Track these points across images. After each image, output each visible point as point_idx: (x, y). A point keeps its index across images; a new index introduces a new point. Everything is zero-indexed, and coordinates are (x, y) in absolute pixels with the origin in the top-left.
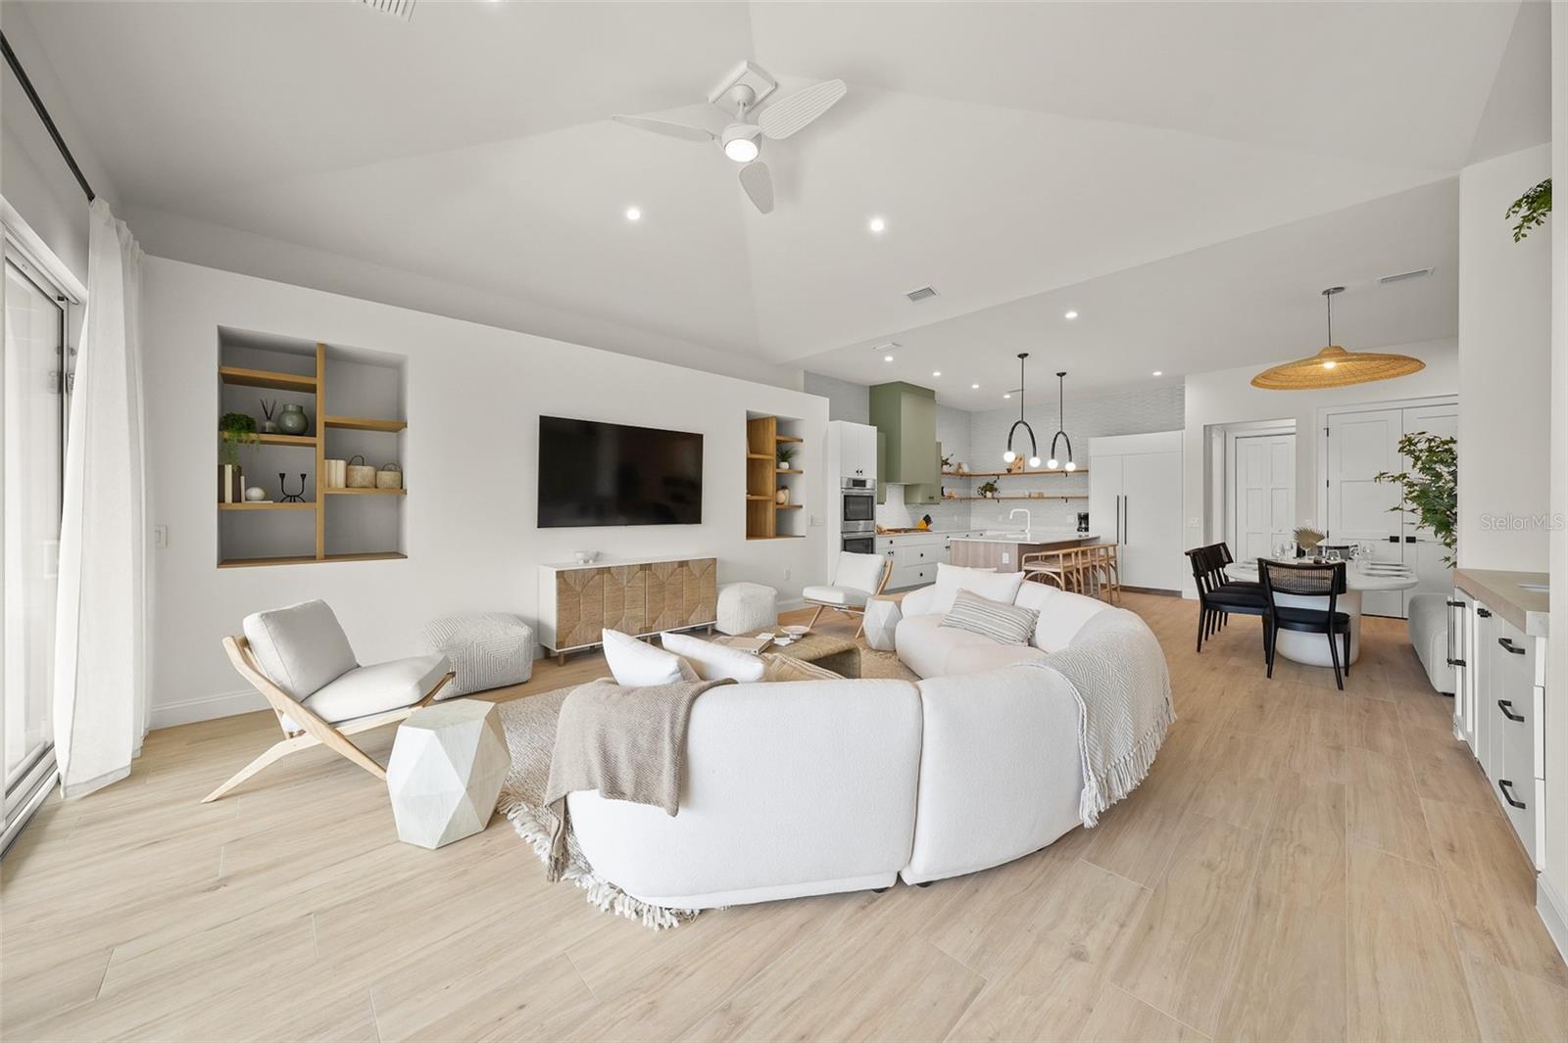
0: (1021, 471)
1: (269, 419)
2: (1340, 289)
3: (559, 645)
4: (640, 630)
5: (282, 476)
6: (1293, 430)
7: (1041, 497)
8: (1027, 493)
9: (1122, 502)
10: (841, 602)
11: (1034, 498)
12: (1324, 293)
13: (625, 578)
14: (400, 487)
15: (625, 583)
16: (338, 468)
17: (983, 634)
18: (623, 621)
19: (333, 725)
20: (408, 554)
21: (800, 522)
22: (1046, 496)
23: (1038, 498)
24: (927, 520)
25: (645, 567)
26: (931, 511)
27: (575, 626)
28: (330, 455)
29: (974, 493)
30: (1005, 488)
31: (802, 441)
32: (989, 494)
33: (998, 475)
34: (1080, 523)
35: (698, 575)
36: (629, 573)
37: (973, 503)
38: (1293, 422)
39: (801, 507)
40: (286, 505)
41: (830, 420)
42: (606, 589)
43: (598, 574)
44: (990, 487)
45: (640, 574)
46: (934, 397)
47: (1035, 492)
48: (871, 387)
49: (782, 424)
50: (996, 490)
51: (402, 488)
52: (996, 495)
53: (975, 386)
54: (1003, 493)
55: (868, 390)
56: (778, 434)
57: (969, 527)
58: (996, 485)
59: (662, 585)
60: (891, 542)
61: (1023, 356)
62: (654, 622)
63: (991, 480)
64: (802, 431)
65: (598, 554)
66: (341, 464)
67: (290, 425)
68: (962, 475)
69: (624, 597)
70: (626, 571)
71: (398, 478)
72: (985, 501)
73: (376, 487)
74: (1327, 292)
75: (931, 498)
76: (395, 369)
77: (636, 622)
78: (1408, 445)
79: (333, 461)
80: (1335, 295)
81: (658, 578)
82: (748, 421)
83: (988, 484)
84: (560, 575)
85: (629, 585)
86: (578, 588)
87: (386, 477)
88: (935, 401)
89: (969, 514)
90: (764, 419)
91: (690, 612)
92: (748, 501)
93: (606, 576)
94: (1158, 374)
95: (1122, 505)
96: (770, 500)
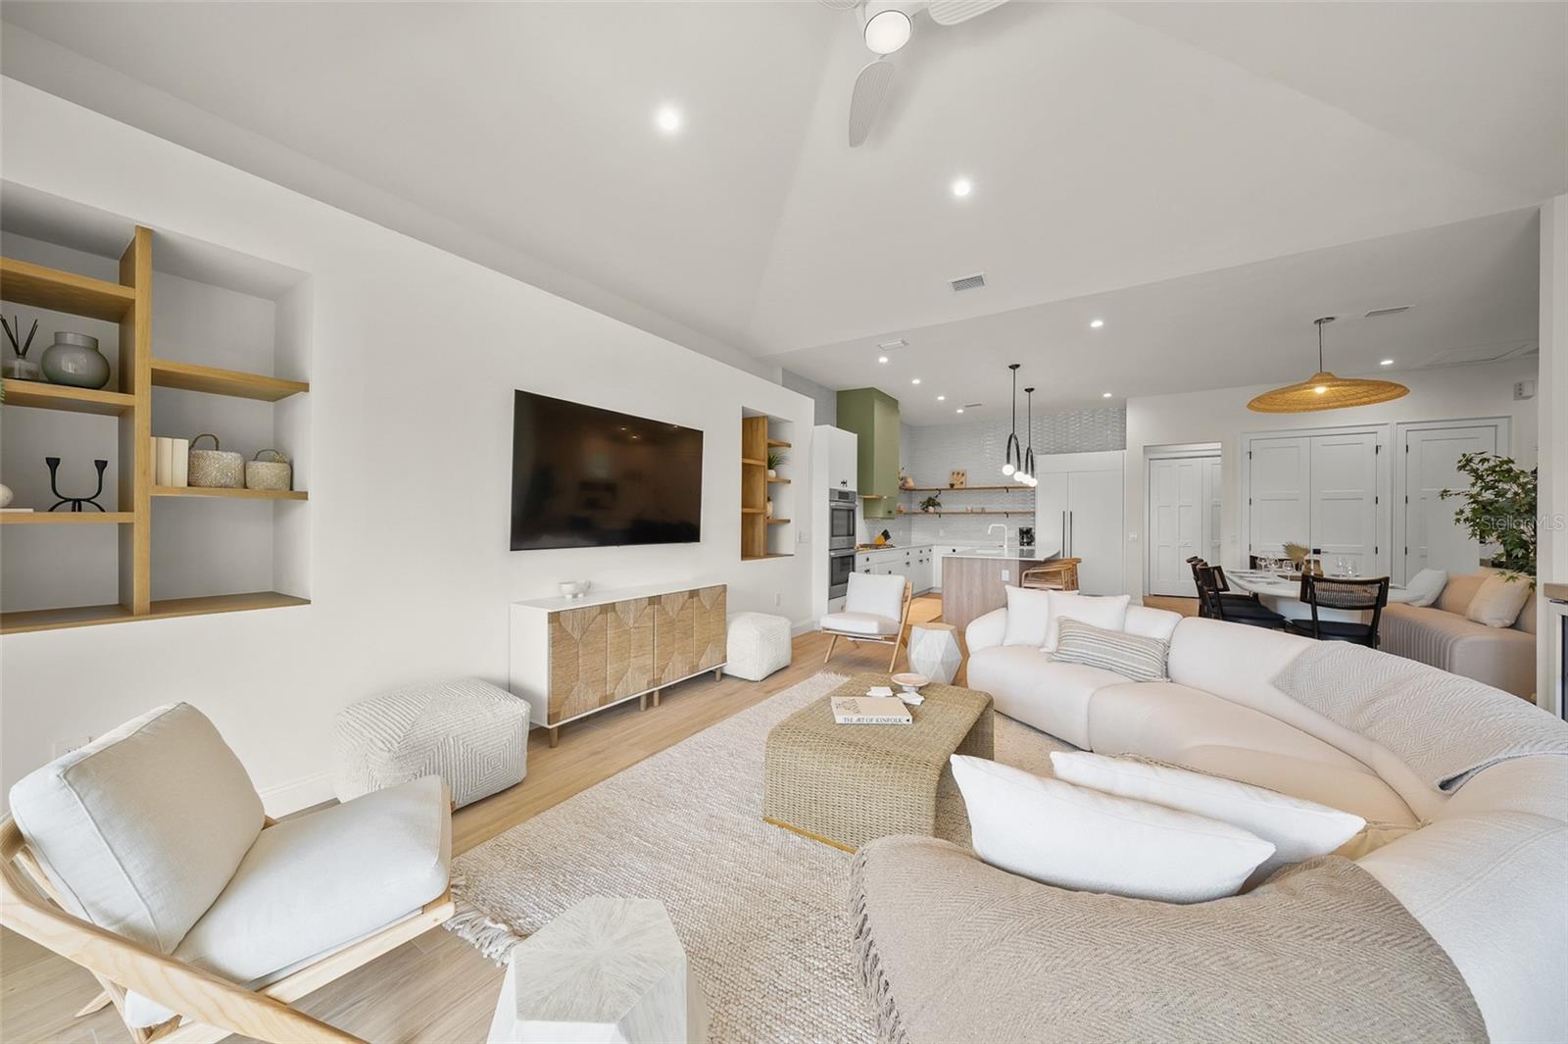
0: (963, 486)
1: (21, 354)
2: (1332, 318)
3: (551, 719)
4: (648, 684)
5: (53, 463)
6: (1219, 453)
7: (983, 512)
8: (969, 508)
9: (1068, 518)
10: (876, 631)
11: (977, 513)
12: (1316, 322)
13: (632, 616)
14: (290, 491)
15: (631, 623)
16: (175, 453)
17: (1111, 670)
18: (629, 673)
19: (259, 988)
20: (311, 597)
21: (787, 539)
22: (987, 511)
23: (982, 513)
24: (886, 535)
25: (654, 600)
26: (888, 525)
27: (572, 689)
28: (162, 428)
29: (917, 508)
30: (948, 503)
31: (789, 446)
32: (931, 509)
33: (940, 490)
34: (1023, 539)
35: (708, 607)
36: (636, 610)
37: (914, 518)
38: (1219, 445)
39: (789, 521)
40: (65, 517)
41: (816, 425)
42: (610, 633)
43: (601, 613)
44: (931, 502)
45: (649, 610)
46: (897, 407)
47: (977, 507)
48: (838, 392)
49: (772, 424)
50: (939, 504)
51: (291, 489)
52: (938, 509)
53: (941, 398)
54: (944, 508)
55: (835, 395)
56: (769, 437)
57: (910, 542)
58: (937, 500)
59: (672, 622)
60: (868, 560)
61: (1014, 367)
62: (663, 671)
63: (932, 495)
64: (788, 434)
65: (589, 586)
66: (183, 445)
67: (70, 371)
68: (906, 490)
69: (630, 641)
70: (632, 607)
71: (287, 472)
72: (926, 516)
73: (245, 487)
74: (1319, 321)
75: (890, 512)
76: (279, 296)
77: (644, 674)
78: (1466, 463)
79: (167, 442)
80: (1326, 324)
81: (667, 614)
82: (743, 419)
83: (930, 499)
84: (554, 618)
85: (636, 625)
86: (576, 635)
87: (265, 472)
88: (898, 412)
89: (910, 529)
90: (757, 418)
91: (701, 653)
92: (743, 514)
93: (610, 616)
94: (1107, 395)
95: (1068, 519)
96: (760, 514)
